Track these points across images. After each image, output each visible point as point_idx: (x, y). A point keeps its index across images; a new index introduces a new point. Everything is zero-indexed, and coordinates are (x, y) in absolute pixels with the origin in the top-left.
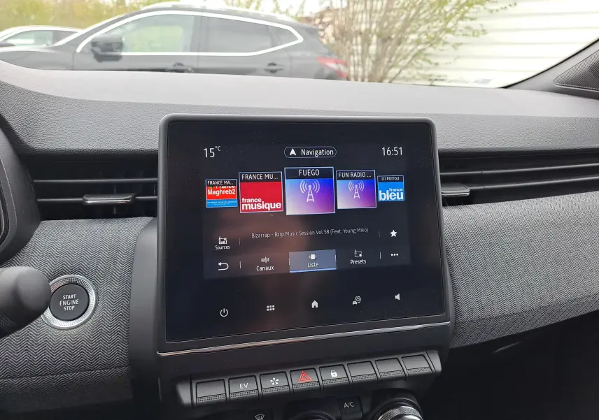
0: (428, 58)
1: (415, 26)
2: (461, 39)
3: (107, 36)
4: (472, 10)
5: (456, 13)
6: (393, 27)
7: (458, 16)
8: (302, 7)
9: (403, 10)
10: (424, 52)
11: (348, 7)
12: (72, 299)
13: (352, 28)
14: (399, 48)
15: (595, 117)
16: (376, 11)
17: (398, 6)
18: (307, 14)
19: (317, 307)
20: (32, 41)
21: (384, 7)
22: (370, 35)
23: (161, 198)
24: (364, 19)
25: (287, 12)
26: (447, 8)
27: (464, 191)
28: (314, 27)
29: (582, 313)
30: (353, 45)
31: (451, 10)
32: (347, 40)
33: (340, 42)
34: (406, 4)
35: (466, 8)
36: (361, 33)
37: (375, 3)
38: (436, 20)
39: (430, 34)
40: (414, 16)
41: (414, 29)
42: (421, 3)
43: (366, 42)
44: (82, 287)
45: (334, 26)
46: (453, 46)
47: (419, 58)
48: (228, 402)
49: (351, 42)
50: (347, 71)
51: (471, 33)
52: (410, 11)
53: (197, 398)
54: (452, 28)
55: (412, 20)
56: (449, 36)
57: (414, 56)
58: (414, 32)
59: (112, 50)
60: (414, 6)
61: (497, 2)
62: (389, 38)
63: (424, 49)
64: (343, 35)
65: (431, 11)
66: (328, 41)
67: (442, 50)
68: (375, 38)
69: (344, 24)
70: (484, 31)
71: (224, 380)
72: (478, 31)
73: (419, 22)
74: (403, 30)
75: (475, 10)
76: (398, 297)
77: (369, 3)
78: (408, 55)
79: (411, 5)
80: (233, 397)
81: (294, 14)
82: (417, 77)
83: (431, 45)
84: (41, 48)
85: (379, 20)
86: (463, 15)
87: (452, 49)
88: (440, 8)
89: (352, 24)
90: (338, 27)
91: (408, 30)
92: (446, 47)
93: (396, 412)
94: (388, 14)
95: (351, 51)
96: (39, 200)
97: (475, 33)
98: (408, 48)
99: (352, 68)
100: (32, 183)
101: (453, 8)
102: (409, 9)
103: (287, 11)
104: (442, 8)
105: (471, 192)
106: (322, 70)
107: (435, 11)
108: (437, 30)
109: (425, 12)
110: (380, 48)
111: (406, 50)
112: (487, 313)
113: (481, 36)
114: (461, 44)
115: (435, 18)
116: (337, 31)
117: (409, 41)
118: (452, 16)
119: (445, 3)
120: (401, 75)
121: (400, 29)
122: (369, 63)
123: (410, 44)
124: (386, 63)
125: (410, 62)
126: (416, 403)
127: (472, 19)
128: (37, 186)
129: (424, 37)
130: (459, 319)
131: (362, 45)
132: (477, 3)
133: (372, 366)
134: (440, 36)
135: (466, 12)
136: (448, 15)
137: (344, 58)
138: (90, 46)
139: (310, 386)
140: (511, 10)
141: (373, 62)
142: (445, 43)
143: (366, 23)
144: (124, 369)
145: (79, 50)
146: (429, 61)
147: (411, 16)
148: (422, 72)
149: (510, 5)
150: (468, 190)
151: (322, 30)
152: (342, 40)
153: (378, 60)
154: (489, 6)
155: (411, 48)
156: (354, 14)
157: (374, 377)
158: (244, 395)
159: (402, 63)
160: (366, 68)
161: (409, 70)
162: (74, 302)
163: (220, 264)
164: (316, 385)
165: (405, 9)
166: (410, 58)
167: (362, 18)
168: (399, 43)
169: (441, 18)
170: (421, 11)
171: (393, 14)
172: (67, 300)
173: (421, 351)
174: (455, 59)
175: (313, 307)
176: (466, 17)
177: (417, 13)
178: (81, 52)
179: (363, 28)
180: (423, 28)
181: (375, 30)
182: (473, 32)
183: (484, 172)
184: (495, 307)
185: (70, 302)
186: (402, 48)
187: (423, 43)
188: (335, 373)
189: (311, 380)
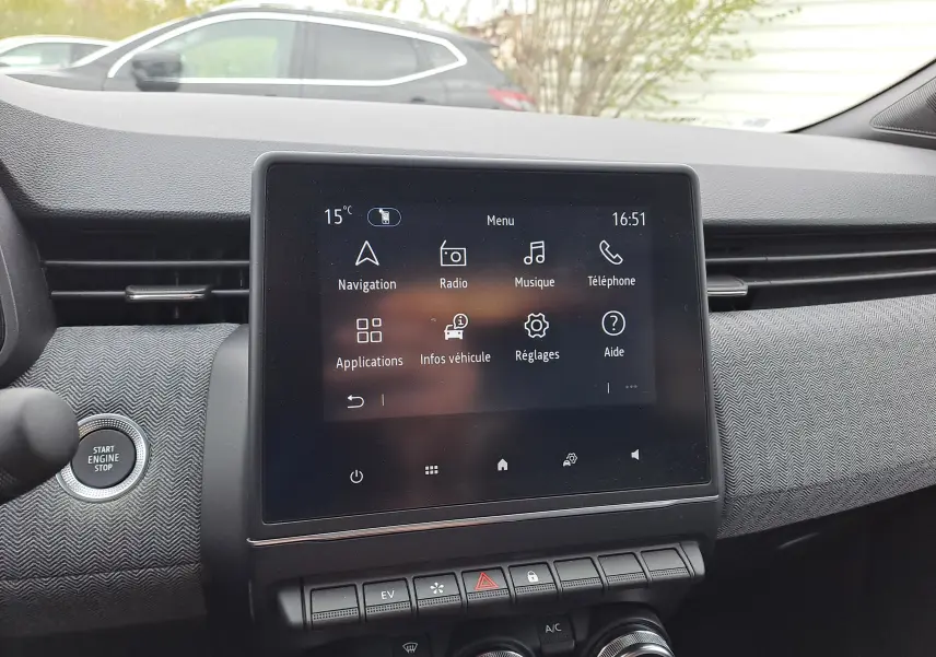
0: (661, 92)
1: (642, 43)
2: (714, 64)
3: (154, 51)
4: (731, 18)
5: (707, 22)
6: (609, 44)
7: (710, 27)
8: (464, 10)
9: (622, 17)
10: (656, 84)
11: (537, 12)
12: (108, 454)
13: (544, 44)
14: (617, 77)
16: (581, 18)
17: (617, 11)
18: (471, 23)
19: (506, 469)
20: (37, 59)
21: (594, 11)
22: (572, 56)
23: (254, 291)
24: (563, 31)
25: (441, 18)
26: (692, 15)
27: (739, 288)
28: (484, 42)
30: (544, 71)
31: (699, 18)
32: (534, 65)
33: (524, 65)
34: (629, 8)
35: (723, 15)
36: (557, 53)
37: (579, 5)
38: (674, 33)
39: (665, 55)
40: (640, 27)
41: (640, 46)
42: (652, 6)
43: (566, 65)
44: (125, 434)
45: (515, 40)
46: (702, 75)
47: (648, 93)
48: (363, 622)
49: (542, 66)
51: (728, 53)
52: (634, 18)
53: (312, 613)
54: (701, 44)
55: (639, 31)
56: (695, 60)
57: (642, 89)
58: (640, 52)
59: (164, 75)
60: (641, 10)
62: (602, 61)
63: (655, 80)
64: (528, 56)
65: (668, 19)
66: (505, 64)
67: (683, 81)
68: (579, 61)
69: (530, 37)
70: (749, 51)
71: (355, 586)
72: (738, 50)
73: (649, 36)
74: (623, 49)
75: (736, 18)
76: (635, 455)
77: (570, 7)
78: (631, 88)
79: (637, 9)
80: (370, 612)
81: (452, 21)
83: (667, 73)
84: (52, 70)
85: (587, 33)
86: (717, 26)
87: (700, 78)
88: (682, 15)
89: (544, 38)
90: (522, 42)
91: (632, 48)
92: (691, 76)
93: (629, 640)
94: (600, 23)
95: (541, 80)
96: (53, 293)
97: (736, 55)
98: (630, 76)
100: (43, 265)
101: (702, 15)
102: (633, 14)
103: (441, 15)
104: (685, 14)
105: (751, 289)
107: (673, 19)
108: (676, 48)
109: (658, 19)
110: (587, 77)
111: (629, 80)
112: (775, 483)
113: (745, 59)
114: (713, 71)
115: (673, 29)
116: (520, 49)
117: (633, 65)
118: (700, 27)
119: (690, 7)
121: (618, 46)
122: (569, 99)
123: (634, 70)
124: (595, 101)
125: (633, 99)
126: (660, 626)
127: (731, 32)
128: (51, 270)
129: (656, 61)
130: (732, 492)
131: (559, 69)
132: (739, 7)
133: (595, 566)
134: (681, 58)
135: (723, 20)
136: (693, 25)
137: (531, 92)
138: (130, 69)
139: (493, 596)
140: (791, 20)
141: (576, 99)
142: (690, 70)
143: (566, 36)
144: (193, 567)
145: (112, 73)
146: (662, 98)
147: (636, 27)
148: (651, 114)
149: (791, 12)
150: (745, 287)
151: (495, 46)
152: (527, 64)
153: (583, 97)
154: (759, 12)
155: (634, 76)
156: (546, 22)
157: (597, 583)
158: (389, 610)
159: (622, 100)
161: (632, 111)
162: (111, 458)
163: (350, 398)
164: (504, 595)
165: (628, 14)
166: (632, 93)
167: (559, 29)
168: (617, 69)
169: (682, 29)
170: (652, 19)
171: (608, 22)
172: (100, 454)
173: (671, 542)
174: (704, 96)
175: (500, 469)
176: (723, 30)
177: (645, 22)
178: (117, 77)
179: (561, 43)
180: (654, 46)
181: (579, 47)
182: (733, 53)
183: (770, 258)
184: (788, 473)
185: (104, 457)
186: (621, 77)
187: (654, 70)
188: (535, 576)
189: (496, 587)
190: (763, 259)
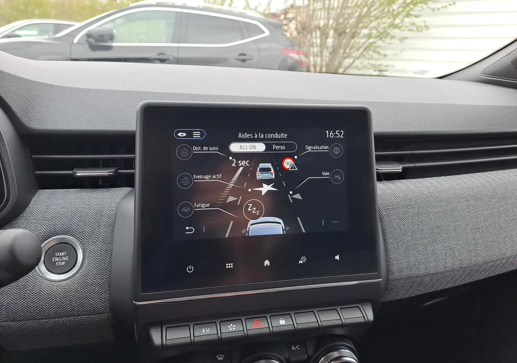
0: (378, 50)
1: (366, 22)
2: (407, 34)
3: (98, 29)
4: (416, 8)
5: (403, 11)
6: (348, 23)
7: (404, 13)
8: (269, 4)
9: (356, 8)
10: (374, 45)
11: (309, 5)
12: (63, 256)
13: (312, 23)
14: (353, 41)
15: (514, 105)
16: (333, 9)
17: (353, 5)
18: (273, 11)
19: (269, 265)
21: (340, 5)
22: (328, 30)
23: (137, 172)
24: (323, 16)
25: (256, 9)
26: (395, 7)
27: (398, 168)
28: (279, 22)
29: (497, 273)
30: (313, 38)
31: (398, 8)
32: (307, 34)
33: (301, 35)
34: (359, 3)
35: (412, 6)
36: (320, 28)
37: (332, 2)
38: (385, 17)
39: (379, 29)
40: (365, 13)
41: (366, 24)
42: (372, 2)
43: (324, 35)
44: (72, 246)
45: (297, 21)
46: (400, 40)
47: (370, 50)
48: (192, 344)
49: (311, 35)
50: (308, 61)
51: (415, 28)
52: (363, 9)
53: (166, 340)
54: (400, 23)
55: (364, 16)
56: (396, 32)
57: (366, 49)
58: (366, 27)
59: (104, 41)
60: (366, 4)
61: (438, 1)
62: (344, 32)
63: (374, 43)
64: (304, 29)
65: (381, 9)
66: (291, 34)
67: (390, 43)
68: (332, 32)
69: (305, 19)
70: (426, 26)
71: (189, 325)
72: (421, 26)
73: (371, 19)
74: (356, 25)
75: (419, 8)
76: (337, 257)
77: (327, 2)
78: (361, 47)
79: (363, 3)
80: (197, 339)
81: (262, 11)
82: (369, 66)
83: (381, 39)
84: (43, 39)
85: (336, 17)
86: (408, 13)
87: (399, 42)
88: (389, 7)
89: (312, 20)
90: (300, 22)
91: (361, 25)
92: (394, 41)
93: (336, 354)
94: (344, 11)
95: (311, 43)
96: (36, 172)
97: (419, 29)
98: (360, 41)
99: (312, 58)
100: (31, 158)
101: (400, 7)
102: (361, 7)
103: (256, 7)
104: (391, 6)
105: (404, 169)
106: (285, 60)
107: (384, 9)
108: (385, 25)
109: (375, 10)
110: (336, 41)
111: (359, 43)
112: (414, 272)
113: (424, 31)
114: (407, 38)
115: (384, 15)
116: (299, 26)
117: (361, 35)
118: (399, 13)
119: (393, 2)
120: (354, 65)
121: (353, 24)
122: (326, 53)
123: (363, 38)
124: (341, 54)
125: (362, 53)
126: (353, 347)
127: (416, 16)
128: (35, 161)
129: (374, 32)
130: (391, 277)
131: (321, 38)
132: (421, 2)
133: (315, 316)
134: (389, 31)
135: (412, 9)
136: (395, 12)
137: (305, 50)
138: (85, 38)
140: (451, 9)
141: (330, 53)
142: (393, 37)
143: (324, 18)
144: (106, 315)
145: (76, 41)
146: (378, 53)
147: (363, 13)
148: (372, 62)
149: (450, 5)
150: (401, 167)
151: (286, 25)
152: (303, 34)
153: (334, 52)
154: (432, 5)
155: (363, 41)
156: (314, 11)
157: (316, 325)
158: (206, 338)
159: (356, 54)
160: (324, 58)
161: (361, 60)
162: (64, 258)
163: (187, 228)
164: (267, 331)
165: (359, 7)
166: (362, 50)
167: (321, 14)
168: (353, 37)
169: (389, 15)
170: (372, 9)
171: (348, 11)
172: (59, 256)
173: (356, 304)
174: (401, 51)
175: (265, 265)
176: (411, 15)
177: (369, 11)
178: (78, 43)
179: (322, 23)
180: (374, 24)
181: (332, 25)
182: (417, 28)
183: (415, 152)
184: (422, 267)
185: (61, 258)
186: (355, 41)
187: (374, 37)
188: (283, 321)
189: (263, 327)
190: (412, 152)
